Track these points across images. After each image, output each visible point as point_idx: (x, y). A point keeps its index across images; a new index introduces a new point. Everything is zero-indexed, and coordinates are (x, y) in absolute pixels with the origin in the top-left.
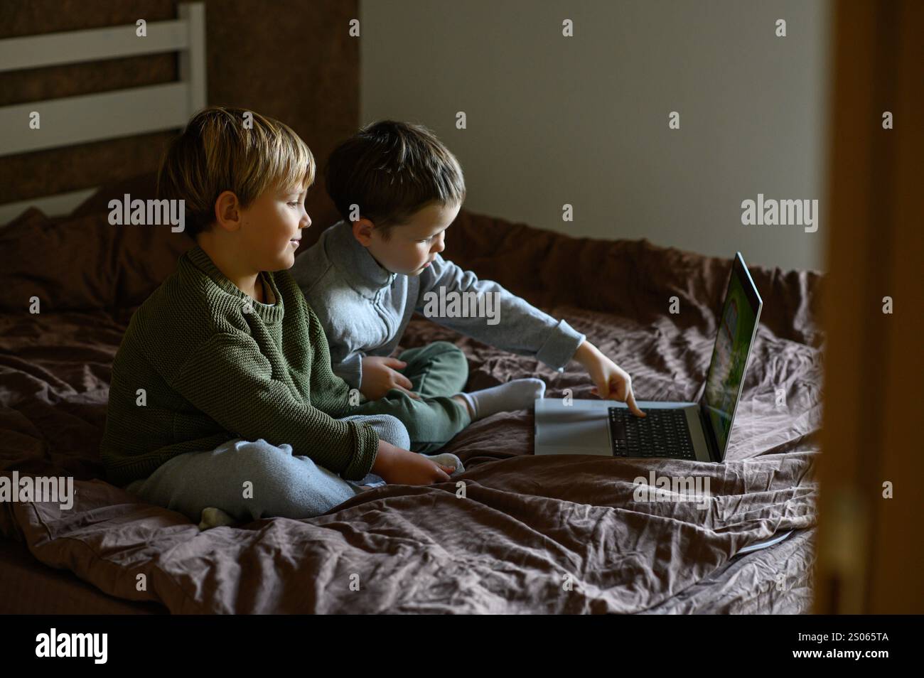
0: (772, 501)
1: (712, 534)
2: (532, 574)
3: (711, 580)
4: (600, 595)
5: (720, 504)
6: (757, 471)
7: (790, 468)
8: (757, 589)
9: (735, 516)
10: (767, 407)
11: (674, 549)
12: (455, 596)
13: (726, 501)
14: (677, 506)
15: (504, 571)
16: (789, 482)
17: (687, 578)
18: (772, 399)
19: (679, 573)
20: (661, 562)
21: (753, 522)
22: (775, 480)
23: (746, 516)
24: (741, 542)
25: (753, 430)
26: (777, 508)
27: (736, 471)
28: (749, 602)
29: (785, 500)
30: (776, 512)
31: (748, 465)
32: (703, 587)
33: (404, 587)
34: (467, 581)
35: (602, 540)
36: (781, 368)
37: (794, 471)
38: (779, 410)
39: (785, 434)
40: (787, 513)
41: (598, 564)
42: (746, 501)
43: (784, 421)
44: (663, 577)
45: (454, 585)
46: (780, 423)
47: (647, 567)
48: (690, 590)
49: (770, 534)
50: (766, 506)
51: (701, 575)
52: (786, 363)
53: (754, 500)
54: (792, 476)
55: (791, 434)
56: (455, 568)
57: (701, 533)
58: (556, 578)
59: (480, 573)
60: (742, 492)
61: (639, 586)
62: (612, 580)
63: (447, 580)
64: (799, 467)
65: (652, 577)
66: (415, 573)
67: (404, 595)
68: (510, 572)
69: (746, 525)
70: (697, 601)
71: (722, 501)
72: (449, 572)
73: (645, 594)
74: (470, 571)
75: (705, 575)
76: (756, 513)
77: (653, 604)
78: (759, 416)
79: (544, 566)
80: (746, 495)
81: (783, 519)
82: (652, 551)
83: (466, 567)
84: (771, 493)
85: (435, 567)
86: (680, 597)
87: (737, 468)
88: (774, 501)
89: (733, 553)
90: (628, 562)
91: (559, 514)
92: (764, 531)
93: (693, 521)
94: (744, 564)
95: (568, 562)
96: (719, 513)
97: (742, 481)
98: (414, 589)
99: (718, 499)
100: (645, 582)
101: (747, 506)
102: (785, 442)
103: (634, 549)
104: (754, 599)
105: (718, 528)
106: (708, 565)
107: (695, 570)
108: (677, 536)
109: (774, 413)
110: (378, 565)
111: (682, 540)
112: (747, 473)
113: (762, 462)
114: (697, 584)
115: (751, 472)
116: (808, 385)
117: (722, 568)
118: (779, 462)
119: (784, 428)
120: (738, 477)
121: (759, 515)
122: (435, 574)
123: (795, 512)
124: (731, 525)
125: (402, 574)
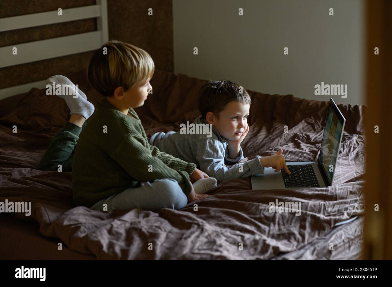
0: (349, 203)
1: (323, 218)
2: (247, 236)
3: (324, 237)
4: (277, 244)
5: (327, 205)
6: (342, 191)
7: (356, 189)
8: (343, 241)
9: (334, 210)
10: (346, 162)
11: (307, 225)
12: (215, 247)
13: (329, 204)
14: (309, 207)
15: (235, 235)
16: (356, 195)
17: (313, 236)
18: (348, 159)
19: (310, 235)
20: (302, 230)
21: (341, 213)
22: (350, 194)
23: (338, 210)
24: (336, 221)
25: (341, 173)
26: (351, 206)
27: (333, 191)
28: (340, 247)
29: (355, 203)
30: (351, 208)
31: (339, 188)
32: (320, 240)
33: (194, 243)
34: (220, 240)
35: (277, 220)
36: (351, 147)
37: (358, 191)
38: (351, 164)
39: (354, 174)
40: (355, 208)
41: (276, 230)
42: (338, 204)
43: (353, 169)
44: (303, 236)
45: (214, 242)
46: (351, 169)
47: (296, 232)
48: (315, 241)
49: (348, 217)
50: (347, 206)
51: (319, 235)
52: (353, 144)
53: (341, 203)
54: (357, 193)
55: (356, 174)
56: (215, 234)
57: (319, 218)
58: (257, 237)
59: (225, 236)
60: (336, 200)
61: (292, 240)
62: (281, 237)
63: (212, 240)
64: (360, 189)
65: (298, 236)
66: (198, 237)
67: (194, 247)
68: (238, 235)
69: (338, 214)
70: (318, 246)
71: (328, 204)
72: (212, 236)
73: (295, 243)
74: (221, 235)
75: (321, 235)
76: (342, 209)
77: (299, 247)
78: (343, 166)
79: (252, 233)
80: (338, 201)
81: (354, 211)
82: (298, 226)
83: (219, 234)
84: (348, 200)
85: (206, 234)
86: (311, 244)
87: (334, 190)
88: (350, 203)
89: (332, 226)
90: (288, 230)
91: (259, 211)
92: (346, 216)
93: (316, 212)
94: (338, 231)
95: (262, 231)
96: (327, 209)
97: (336, 195)
98: (198, 244)
99: (326, 203)
100: (295, 239)
101: (338, 206)
102: (354, 177)
103: (291, 225)
104: (342, 245)
105: (326, 215)
106: (322, 231)
107: (316, 233)
108: (309, 219)
109: (349, 165)
110: (183, 234)
111: (311, 221)
112: (338, 192)
113: (344, 187)
114: (318, 239)
115: (339, 191)
116: (363, 153)
117: (328, 232)
118: (351, 187)
119: (353, 172)
120: (334, 194)
121: (343, 210)
122: (207, 237)
123: (359, 208)
124: (332, 214)
125: (193, 237)
